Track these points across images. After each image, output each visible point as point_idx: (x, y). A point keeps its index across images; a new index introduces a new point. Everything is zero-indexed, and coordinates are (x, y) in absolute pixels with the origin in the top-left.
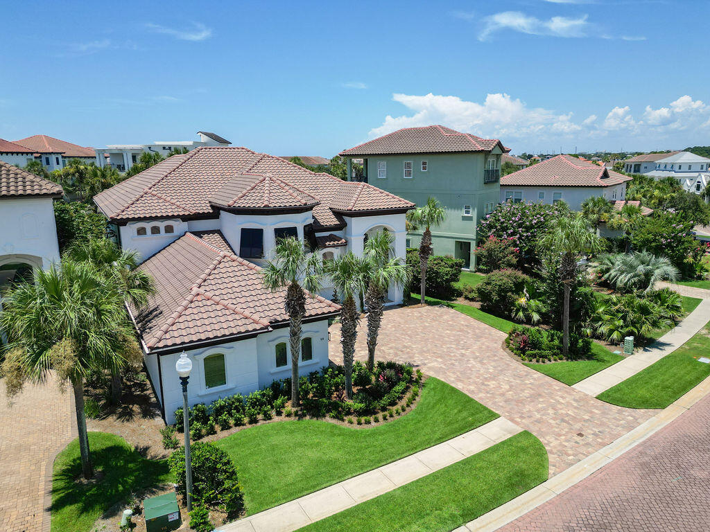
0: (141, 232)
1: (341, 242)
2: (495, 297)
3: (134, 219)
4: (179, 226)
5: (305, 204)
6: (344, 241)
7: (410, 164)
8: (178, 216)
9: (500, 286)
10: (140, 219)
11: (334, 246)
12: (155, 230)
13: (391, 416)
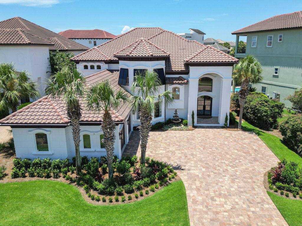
0: (86, 67)
1: (184, 81)
2: (289, 134)
3: (83, 61)
4: (104, 66)
5: (152, 55)
6: (186, 81)
7: (271, 37)
8: (104, 61)
9: (293, 126)
10: (85, 61)
11: (179, 84)
12: (92, 67)
13: (142, 195)
